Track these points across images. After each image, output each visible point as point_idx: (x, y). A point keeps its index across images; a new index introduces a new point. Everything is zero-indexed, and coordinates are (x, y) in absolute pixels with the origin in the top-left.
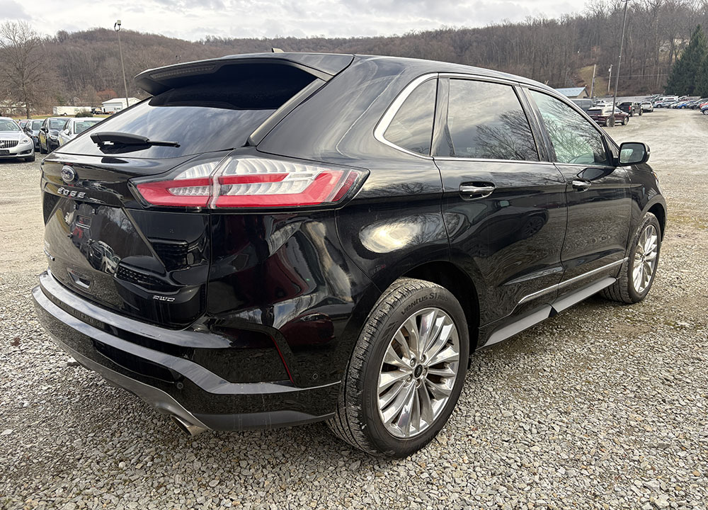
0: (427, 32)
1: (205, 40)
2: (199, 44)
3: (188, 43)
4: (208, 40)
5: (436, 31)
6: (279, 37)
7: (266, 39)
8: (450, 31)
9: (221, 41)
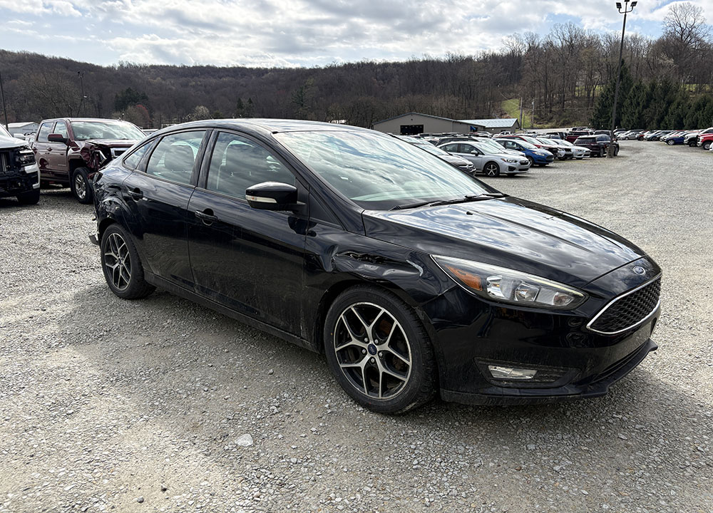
0: (349, 64)
1: (118, 65)
2: (110, 69)
3: (99, 68)
4: (121, 65)
5: (358, 64)
6: (198, 65)
7: (185, 66)
8: (371, 64)
9: (136, 67)
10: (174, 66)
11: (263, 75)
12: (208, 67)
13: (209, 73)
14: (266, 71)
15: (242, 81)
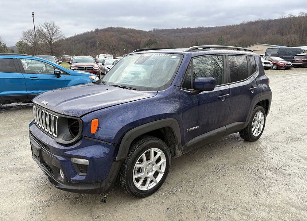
1: (153, 30)
3: (145, 32)
5: (256, 21)
6: (184, 28)
9: (159, 30)
10: (174, 29)
11: (210, 30)
12: (188, 28)
13: (187, 31)
14: (212, 28)
15: (200, 34)
